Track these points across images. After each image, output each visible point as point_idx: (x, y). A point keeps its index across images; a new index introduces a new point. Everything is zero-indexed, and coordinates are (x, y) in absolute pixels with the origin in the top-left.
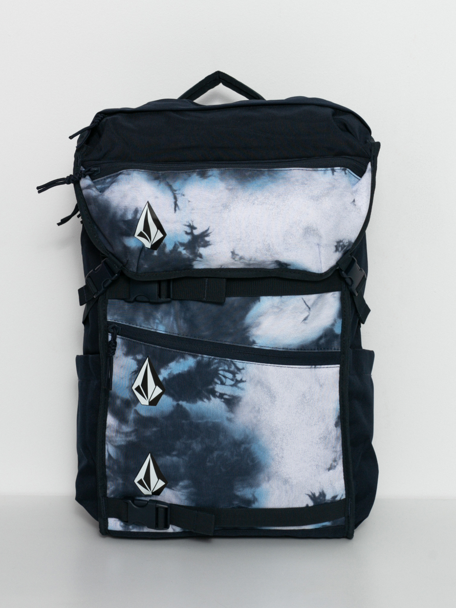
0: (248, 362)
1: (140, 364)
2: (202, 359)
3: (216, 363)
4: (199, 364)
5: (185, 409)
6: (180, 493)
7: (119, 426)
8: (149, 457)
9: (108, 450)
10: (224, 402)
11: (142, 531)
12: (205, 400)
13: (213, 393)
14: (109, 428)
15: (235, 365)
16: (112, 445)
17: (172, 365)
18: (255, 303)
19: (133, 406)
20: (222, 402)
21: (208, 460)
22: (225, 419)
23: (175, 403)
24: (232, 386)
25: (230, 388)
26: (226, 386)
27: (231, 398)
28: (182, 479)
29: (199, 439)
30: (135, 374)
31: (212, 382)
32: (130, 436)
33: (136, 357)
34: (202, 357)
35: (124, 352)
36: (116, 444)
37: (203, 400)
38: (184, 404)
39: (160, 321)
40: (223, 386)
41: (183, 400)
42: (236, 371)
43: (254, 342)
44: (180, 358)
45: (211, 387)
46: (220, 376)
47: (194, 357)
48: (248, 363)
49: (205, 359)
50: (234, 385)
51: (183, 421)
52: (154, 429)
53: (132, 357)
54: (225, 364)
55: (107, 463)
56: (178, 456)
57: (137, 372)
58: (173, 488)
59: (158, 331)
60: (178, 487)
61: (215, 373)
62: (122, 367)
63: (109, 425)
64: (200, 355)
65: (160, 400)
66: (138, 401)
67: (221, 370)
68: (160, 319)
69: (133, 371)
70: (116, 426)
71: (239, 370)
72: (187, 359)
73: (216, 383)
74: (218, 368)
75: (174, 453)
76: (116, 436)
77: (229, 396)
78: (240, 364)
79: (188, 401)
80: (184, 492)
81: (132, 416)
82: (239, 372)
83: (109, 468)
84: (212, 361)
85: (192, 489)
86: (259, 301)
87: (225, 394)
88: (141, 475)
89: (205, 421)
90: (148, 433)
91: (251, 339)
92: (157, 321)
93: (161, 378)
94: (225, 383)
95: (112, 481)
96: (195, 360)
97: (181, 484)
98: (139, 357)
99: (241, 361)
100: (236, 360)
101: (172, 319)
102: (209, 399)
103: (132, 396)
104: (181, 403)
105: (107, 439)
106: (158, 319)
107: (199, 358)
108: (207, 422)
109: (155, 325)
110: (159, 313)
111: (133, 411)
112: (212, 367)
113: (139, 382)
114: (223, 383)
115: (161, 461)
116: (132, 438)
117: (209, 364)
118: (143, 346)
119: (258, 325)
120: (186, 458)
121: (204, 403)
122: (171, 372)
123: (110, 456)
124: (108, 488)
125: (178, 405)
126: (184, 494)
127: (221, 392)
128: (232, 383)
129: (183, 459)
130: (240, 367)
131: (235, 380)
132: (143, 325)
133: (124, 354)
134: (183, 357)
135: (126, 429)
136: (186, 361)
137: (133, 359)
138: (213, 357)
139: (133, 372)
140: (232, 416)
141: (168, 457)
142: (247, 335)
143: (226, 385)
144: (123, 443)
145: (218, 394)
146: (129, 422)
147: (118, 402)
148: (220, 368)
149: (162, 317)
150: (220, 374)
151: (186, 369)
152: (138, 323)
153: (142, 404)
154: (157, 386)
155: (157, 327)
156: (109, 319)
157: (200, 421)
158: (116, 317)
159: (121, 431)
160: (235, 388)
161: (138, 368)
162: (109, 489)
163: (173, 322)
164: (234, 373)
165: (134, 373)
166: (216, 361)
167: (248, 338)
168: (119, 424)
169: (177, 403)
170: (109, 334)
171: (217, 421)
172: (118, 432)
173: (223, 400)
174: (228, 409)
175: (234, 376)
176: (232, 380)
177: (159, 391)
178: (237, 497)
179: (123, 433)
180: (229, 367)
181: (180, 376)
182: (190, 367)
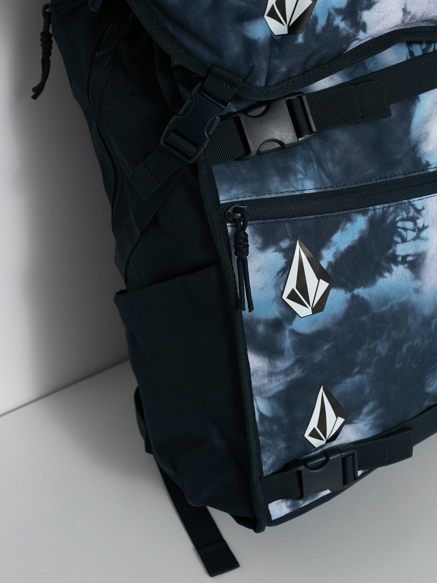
0: (427, 196)
1: (289, 254)
2: (375, 213)
3: (392, 213)
4: (372, 222)
5: (362, 298)
6: (364, 423)
7: (272, 365)
8: (322, 390)
9: (258, 409)
10: (407, 267)
11: (315, 499)
12: (386, 274)
13: (394, 259)
14: (255, 375)
15: (413, 205)
16: (264, 397)
17: (337, 237)
18: (415, 105)
19: (286, 325)
20: (406, 269)
21: (396, 362)
22: (412, 291)
23: (349, 295)
24: (414, 239)
25: (412, 243)
26: (409, 243)
27: (415, 258)
28: (365, 403)
29: (385, 336)
30: (282, 275)
31: (392, 244)
32: (293, 372)
33: (280, 246)
34: (374, 209)
35: (259, 245)
36: (270, 394)
37: (383, 276)
38: (360, 291)
39: (303, 174)
40: (405, 244)
41: (359, 287)
42: (416, 215)
43: (428, 164)
44: (346, 223)
45: (391, 251)
46: (400, 230)
47: (364, 213)
48: (427, 198)
49: (378, 211)
50: (417, 237)
51: (364, 318)
52: (326, 347)
53: (274, 249)
54: (402, 209)
55: (260, 428)
56: (360, 372)
57: (286, 270)
58: (354, 421)
59: (306, 192)
60: (362, 417)
61: (393, 229)
62: (258, 270)
63: (255, 370)
64: (371, 208)
65: (328, 299)
66: (294, 314)
67: (400, 220)
68: (304, 172)
69: (278, 271)
70: (266, 367)
71: (418, 211)
72: (356, 221)
73: (397, 243)
74: (395, 218)
75: (356, 370)
76: (270, 382)
77: (413, 256)
78: (418, 202)
79: (365, 286)
80: (368, 420)
81: (288, 342)
82: (419, 216)
83: (264, 434)
84: (387, 212)
85: (380, 411)
86: (419, 100)
87: (408, 256)
88: (314, 423)
89: (389, 305)
90: (318, 357)
91: (424, 161)
92: (300, 176)
93: (324, 264)
94: (406, 239)
95: (269, 451)
96: (366, 218)
97: (366, 410)
98: (285, 244)
99: (420, 198)
100: (413, 199)
101: (315, 166)
102: (390, 271)
103: (283, 310)
104: (356, 291)
105: (254, 392)
106: (299, 172)
107: (370, 213)
108: (392, 307)
109: (299, 182)
110: (299, 163)
111: (287, 333)
112: (388, 221)
113: (291, 284)
114: (404, 240)
115: (338, 390)
116: (297, 373)
117: (384, 216)
118: (287, 225)
119: (426, 135)
120: (370, 371)
121: (385, 279)
122: (337, 249)
123: (261, 415)
124: (263, 463)
125: (353, 296)
126: (368, 422)
127: (403, 254)
128: (414, 234)
129: (367, 373)
130: (419, 207)
131: (417, 230)
132: (282, 189)
133: (258, 248)
134: (349, 219)
135: (282, 365)
136: (355, 224)
137: (276, 251)
138: (387, 205)
139: (278, 273)
140: (419, 283)
141: (348, 380)
142: (418, 155)
143: (408, 241)
144: (281, 388)
145: (400, 259)
146: (286, 352)
147: (261, 329)
148: (398, 219)
149: (304, 168)
150: (399, 228)
151: (356, 237)
152: (273, 190)
153: (301, 317)
154: (321, 280)
155: (303, 186)
156: (223, 199)
157: (383, 309)
158: (234, 192)
159: (276, 370)
160: (418, 242)
161: (286, 262)
162: (265, 464)
163: (319, 171)
164: (413, 220)
165: (280, 274)
166: (392, 209)
167: (419, 160)
168: (270, 363)
169: (351, 293)
170: (228, 225)
171: (403, 299)
172: (271, 374)
173: (406, 265)
174: (413, 276)
175: (415, 224)
176: (414, 230)
177: (324, 285)
178: (428, 394)
179: (280, 373)
180: (408, 212)
181: (351, 250)
182: (362, 232)
